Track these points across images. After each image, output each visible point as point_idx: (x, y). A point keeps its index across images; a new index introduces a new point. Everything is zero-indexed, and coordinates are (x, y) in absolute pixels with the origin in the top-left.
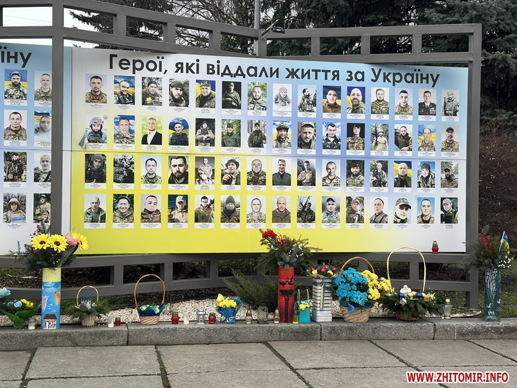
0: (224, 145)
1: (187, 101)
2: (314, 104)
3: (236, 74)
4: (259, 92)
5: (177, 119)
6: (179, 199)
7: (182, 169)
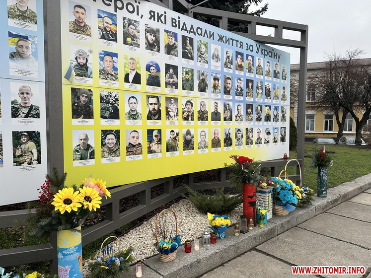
0: (184, 89)
1: (159, 47)
2: (232, 63)
3: (190, 32)
4: (203, 49)
5: (152, 62)
6: (155, 133)
7: (156, 107)
